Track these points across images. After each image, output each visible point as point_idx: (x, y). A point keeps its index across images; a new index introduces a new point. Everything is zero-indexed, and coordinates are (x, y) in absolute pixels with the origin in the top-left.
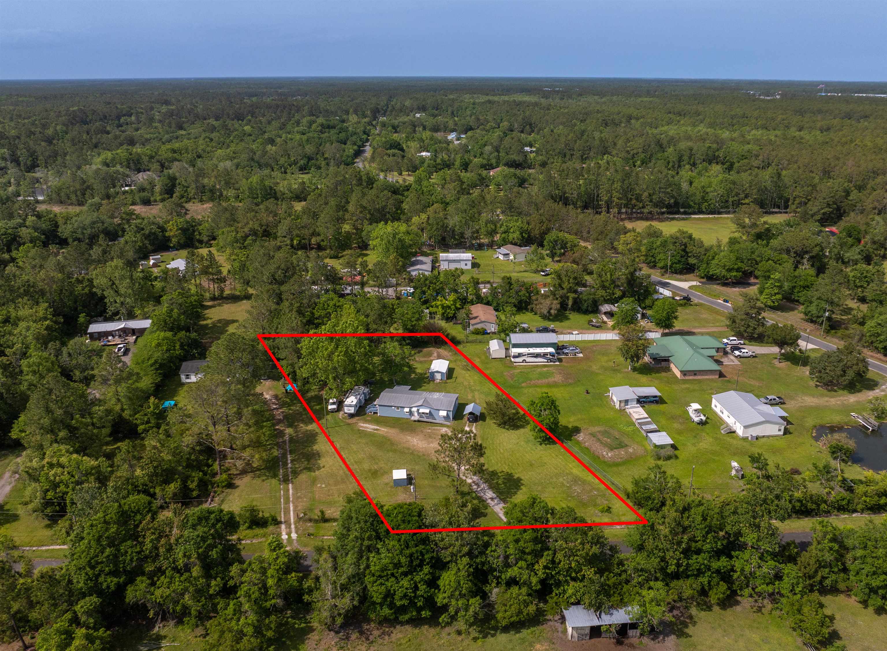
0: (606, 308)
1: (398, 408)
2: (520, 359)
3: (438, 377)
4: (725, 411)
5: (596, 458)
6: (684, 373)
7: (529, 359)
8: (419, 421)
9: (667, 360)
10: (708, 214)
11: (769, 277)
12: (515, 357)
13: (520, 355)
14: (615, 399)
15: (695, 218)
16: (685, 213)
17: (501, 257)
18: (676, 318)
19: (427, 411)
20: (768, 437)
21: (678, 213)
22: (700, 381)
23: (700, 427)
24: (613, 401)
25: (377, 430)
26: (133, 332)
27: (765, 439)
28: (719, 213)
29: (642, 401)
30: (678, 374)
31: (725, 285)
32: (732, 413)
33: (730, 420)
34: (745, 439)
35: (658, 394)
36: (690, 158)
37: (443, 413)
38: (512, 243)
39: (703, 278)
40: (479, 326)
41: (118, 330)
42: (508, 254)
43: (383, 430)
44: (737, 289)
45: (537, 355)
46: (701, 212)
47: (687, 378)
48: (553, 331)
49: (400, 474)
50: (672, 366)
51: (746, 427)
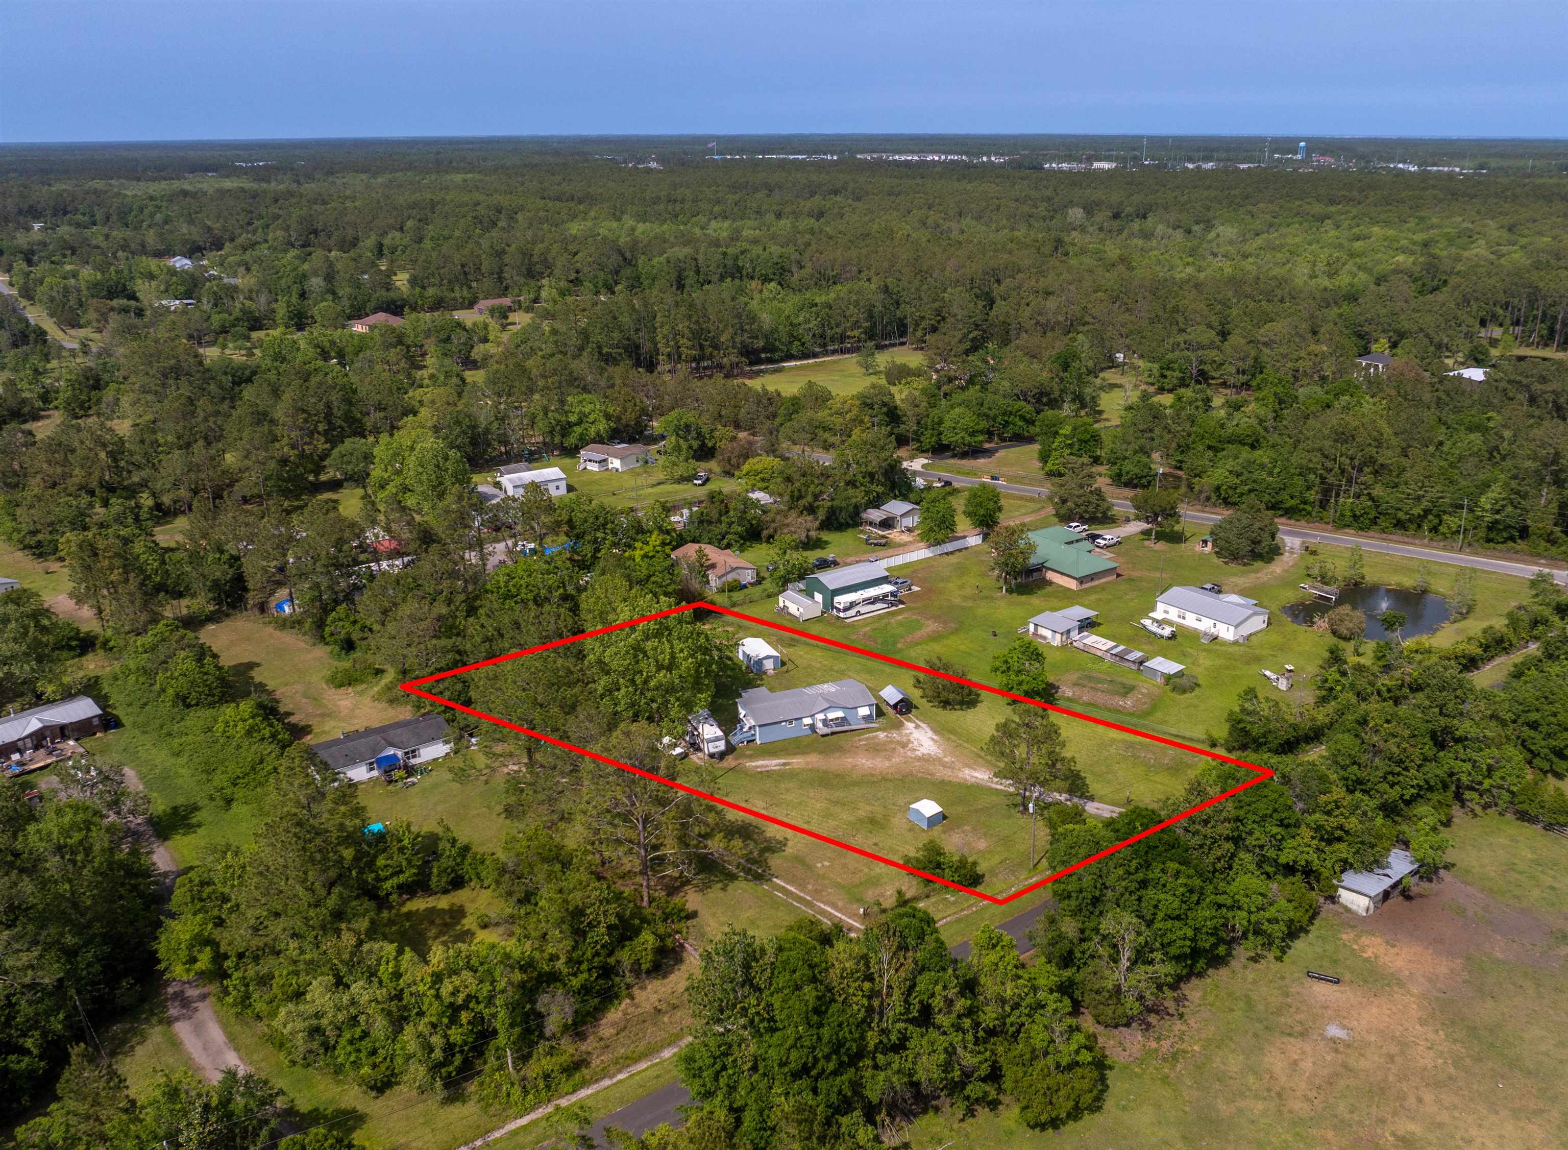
0: (875, 515)
1: (791, 722)
2: (852, 612)
3: (769, 665)
4: (1189, 615)
5: (1118, 711)
6: (1081, 580)
7: (863, 609)
8: (833, 733)
9: (1041, 568)
10: (800, 359)
12: (846, 610)
13: (852, 605)
14: (1048, 633)
15: (791, 368)
16: (770, 361)
17: (593, 467)
18: (1000, 509)
19: (840, 714)
20: (1255, 634)
21: (760, 362)
22: (1103, 588)
23: (1172, 642)
24: (1045, 638)
25: (784, 764)
26: (63, 731)
27: (1253, 638)
28: (815, 356)
29: (1087, 625)
30: (1072, 585)
31: (964, 455)
32: (1201, 614)
33: (1205, 625)
34: (1235, 643)
35: (1091, 613)
37: (864, 711)
38: (594, 441)
39: (926, 451)
40: (730, 578)
41: (30, 736)
42: (605, 460)
43: (797, 762)
44: (982, 461)
45: (874, 601)
46: (790, 357)
47: (1085, 586)
48: (835, 564)
49: (928, 808)
50: (1050, 575)
51: (1236, 627)
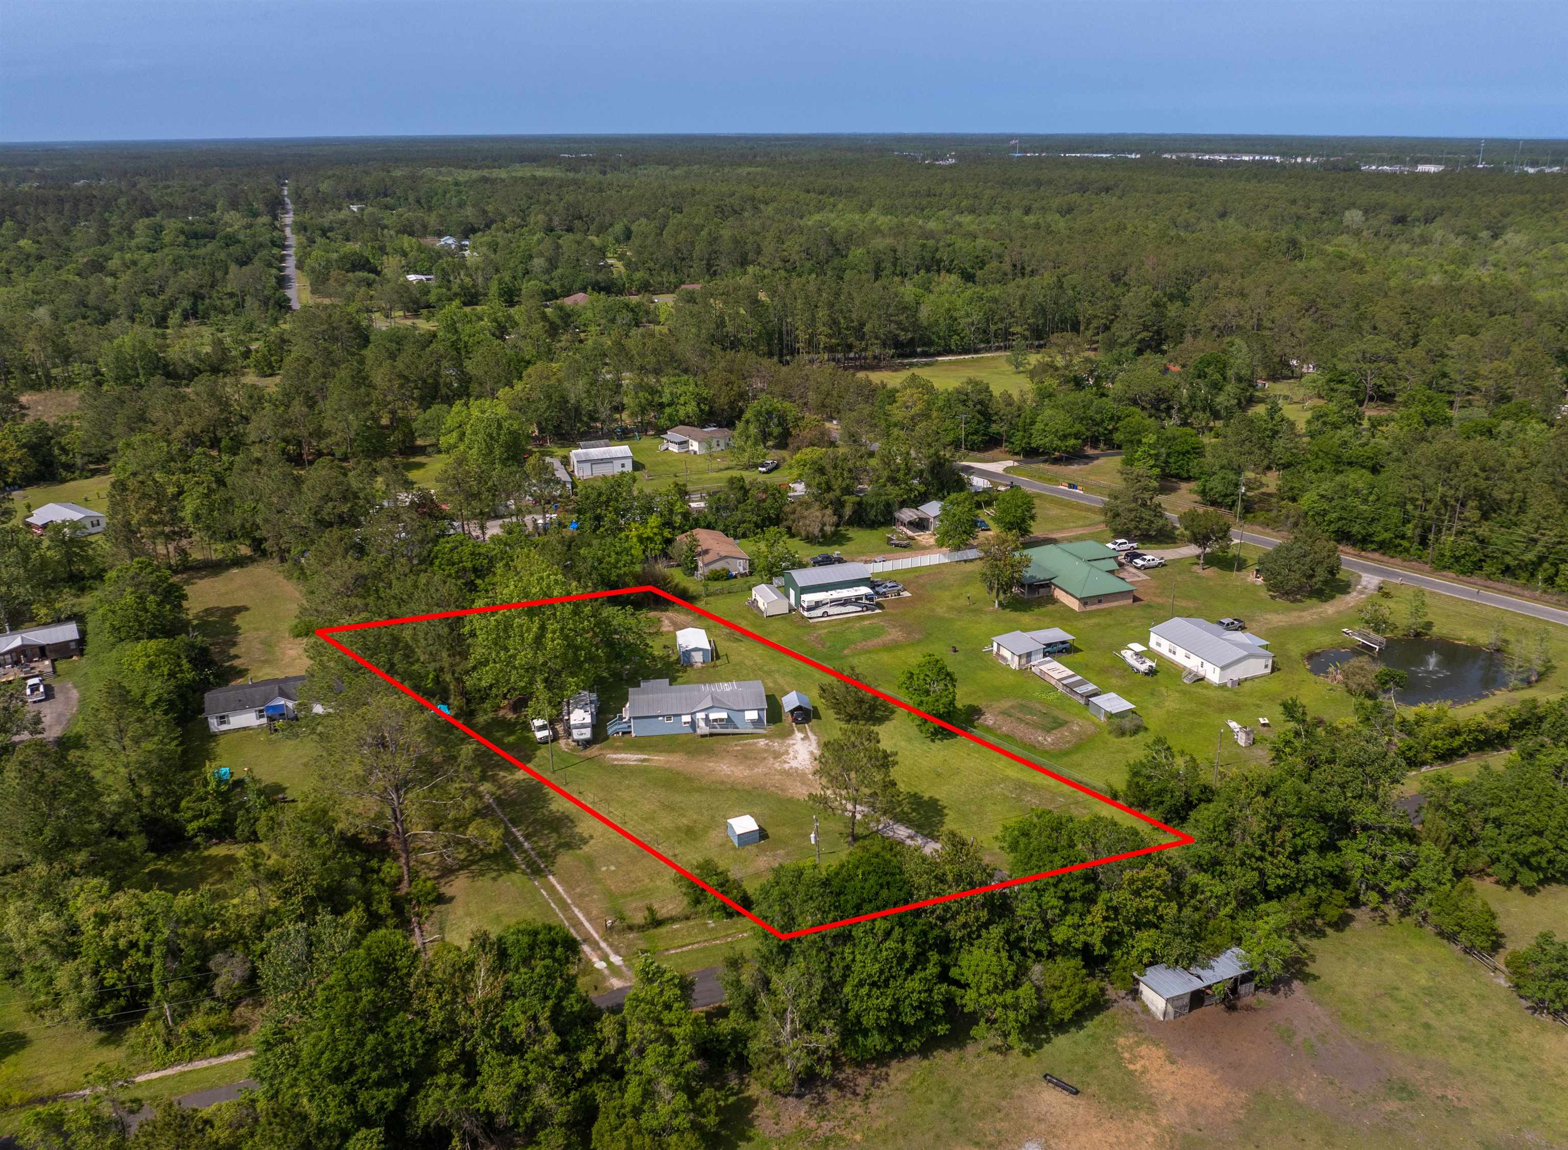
0: (908, 514)
1: (669, 717)
2: (818, 612)
3: (698, 658)
4: (1180, 651)
5: (1033, 747)
6: (1084, 601)
7: (833, 610)
8: (711, 735)
9: (1047, 585)
10: (960, 354)
11: (1139, 442)
12: (810, 609)
13: (818, 605)
14: (1005, 653)
15: (943, 362)
16: (925, 354)
17: (674, 448)
19: (724, 715)
20: (1252, 679)
21: (914, 354)
22: (1110, 612)
23: (1149, 678)
24: (1005, 659)
25: (644, 760)
26: (43, 651)
27: (1248, 684)
28: (977, 351)
29: (1053, 650)
30: (1075, 605)
31: (1056, 461)
32: (1191, 650)
33: (1193, 663)
34: (1223, 687)
35: (1068, 637)
36: (895, 265)
37: (752, 715)
38: (683, 423)
39: (1017, 454)
40: (718, 566)
41: (10, 652)
42: (686, 442)
43: (659, 759)
44: (1075, 467)
45: (846, 602)
46: (948, 351)
47: (1089, 608)
48: (840, 561)
49: (744, 824)
50: (1058, 594)
51: (1223, 668)
